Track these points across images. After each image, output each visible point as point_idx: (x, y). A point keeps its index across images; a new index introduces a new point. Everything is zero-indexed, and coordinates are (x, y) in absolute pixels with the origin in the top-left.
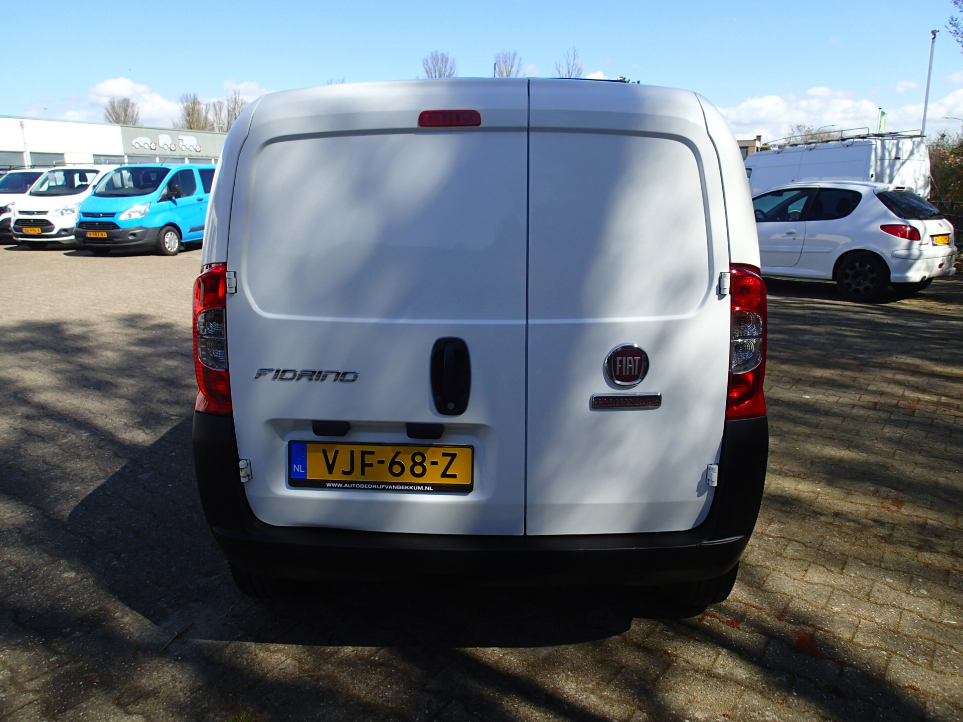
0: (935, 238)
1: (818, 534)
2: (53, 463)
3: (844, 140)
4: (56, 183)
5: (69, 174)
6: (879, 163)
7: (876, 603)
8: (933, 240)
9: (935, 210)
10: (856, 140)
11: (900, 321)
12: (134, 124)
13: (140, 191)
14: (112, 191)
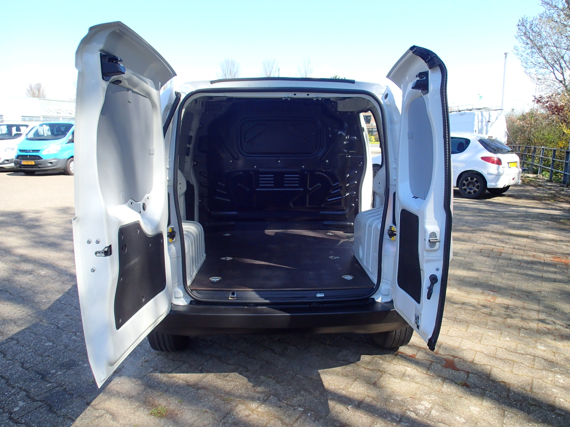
0: (510, 164)
1: (454, 314)
2: (26, 288)
3: (460, 111)
4: (2, 132)
5: (10, 127)
6: (480, 123)
7: (484, 345)
8: (508, 165)
9: (510, 149)
10: (466, 111)
11: (493, 208)
12: (44, 98)
13: (55, 137)
14: (38, 137)
